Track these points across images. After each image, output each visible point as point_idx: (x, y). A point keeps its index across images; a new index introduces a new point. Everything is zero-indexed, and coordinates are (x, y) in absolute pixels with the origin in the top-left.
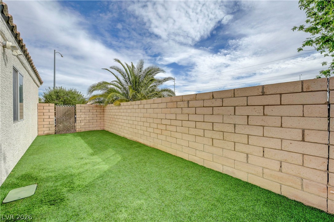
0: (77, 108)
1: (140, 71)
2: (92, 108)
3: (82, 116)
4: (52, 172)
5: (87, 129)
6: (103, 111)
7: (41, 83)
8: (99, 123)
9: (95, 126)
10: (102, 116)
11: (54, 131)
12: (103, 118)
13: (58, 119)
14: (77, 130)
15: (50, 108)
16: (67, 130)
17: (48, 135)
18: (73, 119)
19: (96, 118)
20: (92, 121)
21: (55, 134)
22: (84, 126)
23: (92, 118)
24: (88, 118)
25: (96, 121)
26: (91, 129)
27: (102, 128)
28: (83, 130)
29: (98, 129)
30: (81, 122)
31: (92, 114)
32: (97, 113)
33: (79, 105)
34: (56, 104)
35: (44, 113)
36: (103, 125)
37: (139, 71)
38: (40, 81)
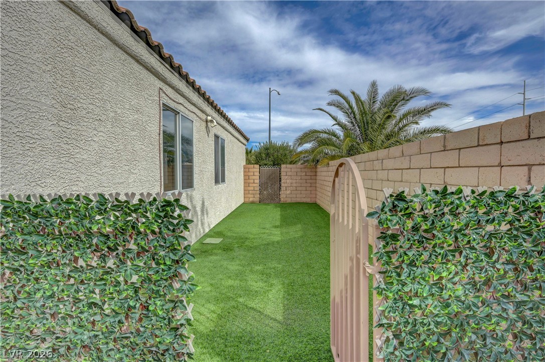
0: (282, 170)
1: (374, 102)
2: (299, 170)
3: (288, 181)
4: (235, 233)
5: (294, 200)
6: (314, 174)
7: (247, 140)
8: (309, 192)
9: (304, 196)
10: (314, 181)
11: (258, 199)
12: (314, 185)
13: (262, 184)
14: (282, 199)
15: (255, 170)
16: (272, 199)
17: (253, 203)
18: (277, 186)
19: (305, 185)
20: (300, 188)
21: (260, 202)
22: (291, 196)
23: (300, 185)
24: (295, 185)
25: (304, 188)
26: (299, 200)
27: (313, 201)
28: (289, 201)
29: (308, 200)
30: (287, 189)
31: (300, 178)
32: (307, 177)
33: (285, 165)
34: (260, 166)
35: (249, 176)
36: (314, 196)
37: (372, 102)
38: (246, 138)
